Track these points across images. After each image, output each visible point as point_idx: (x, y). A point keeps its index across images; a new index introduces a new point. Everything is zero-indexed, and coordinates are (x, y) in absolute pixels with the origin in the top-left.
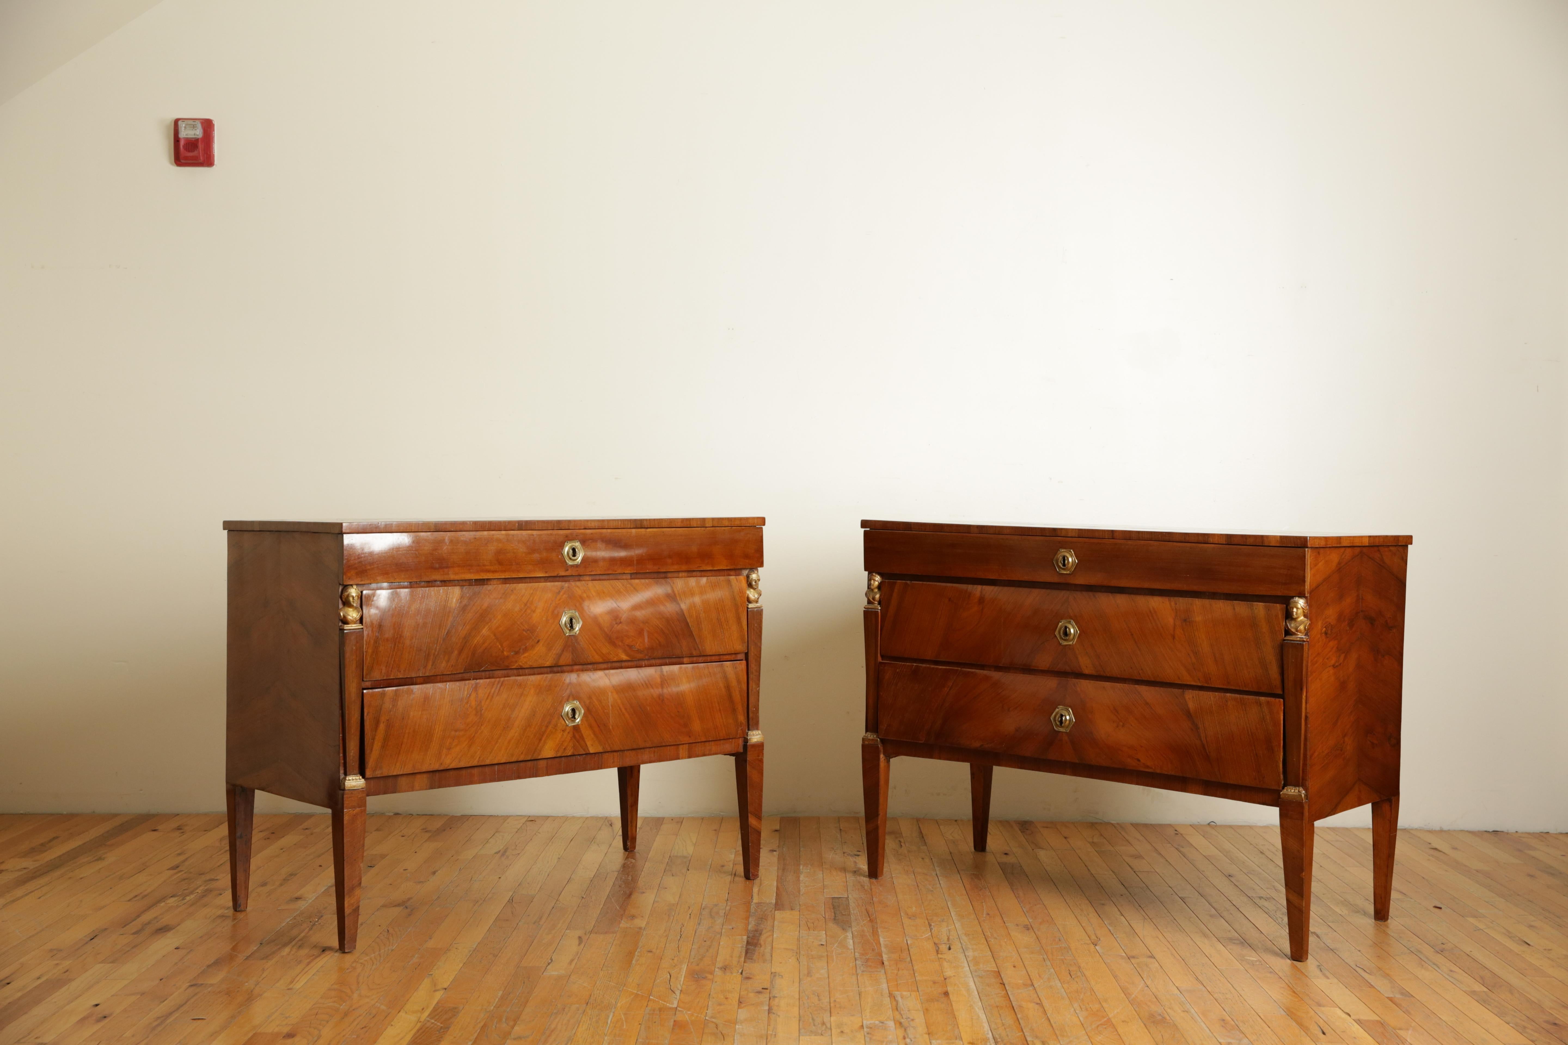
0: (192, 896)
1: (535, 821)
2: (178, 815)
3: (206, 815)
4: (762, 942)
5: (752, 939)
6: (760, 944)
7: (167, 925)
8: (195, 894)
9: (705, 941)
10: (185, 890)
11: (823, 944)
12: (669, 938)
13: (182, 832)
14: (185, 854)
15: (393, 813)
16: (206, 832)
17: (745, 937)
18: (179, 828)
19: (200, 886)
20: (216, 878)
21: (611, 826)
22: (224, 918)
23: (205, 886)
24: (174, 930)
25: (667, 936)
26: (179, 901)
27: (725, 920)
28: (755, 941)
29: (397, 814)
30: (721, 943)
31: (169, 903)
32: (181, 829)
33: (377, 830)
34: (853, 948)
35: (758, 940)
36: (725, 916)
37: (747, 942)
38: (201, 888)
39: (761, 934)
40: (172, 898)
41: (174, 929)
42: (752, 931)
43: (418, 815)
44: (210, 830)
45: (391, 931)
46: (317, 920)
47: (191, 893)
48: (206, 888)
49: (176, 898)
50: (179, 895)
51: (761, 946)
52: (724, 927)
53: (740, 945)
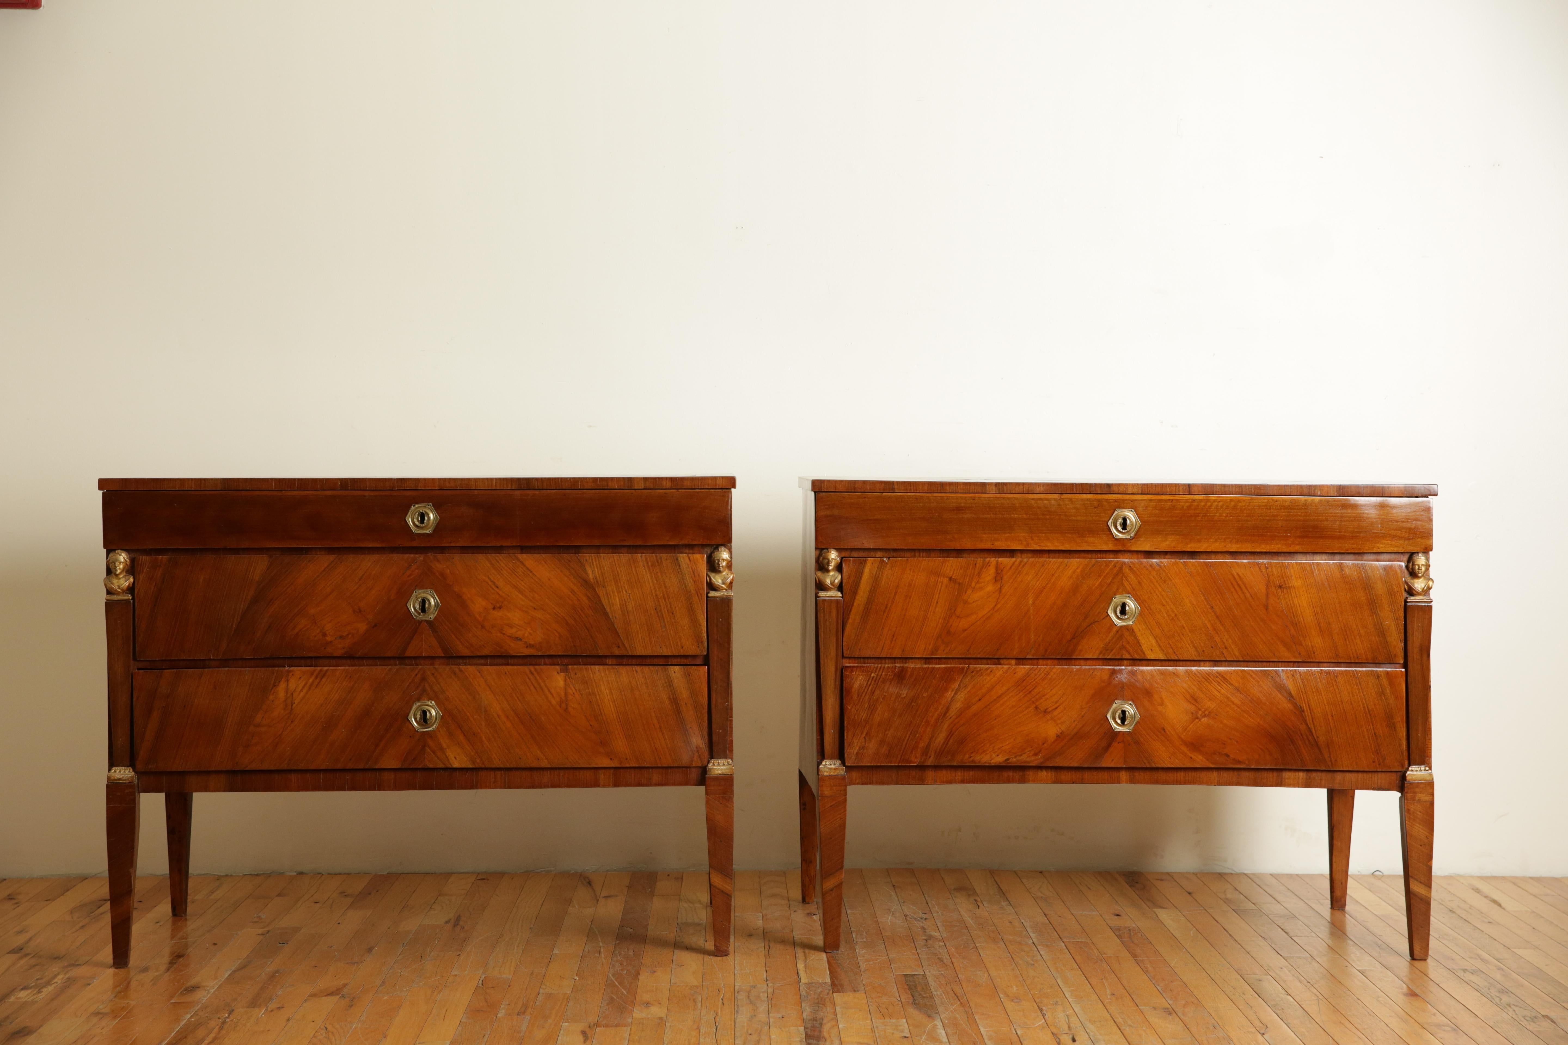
0: (50, 988)
1: (488, 880)
2: (5, 880)
3: (42, 879)
4: (825, 1034)
5: (811, 1030)
6: (824, 1037)
7: (25, 1028)
8: (55, 985)
9: (751, 1034)
10: (38, 979)
11: (907, 1036)
12: (701, 1031)
13: (17, 903)
14: (27, 932)
15: (295, 872)
16: (48, 902)
17: (802, 1029)
18: (10, 898)
19: (58, 974)
20: (77, 963)
21: (590, 885)
22: (101, 1016)
23: (65, 974)
24: (35, 1034)
25: (698, 1028)
26: (34, 995)
27: (770, 1006)
28: (816, 1033)
29: (301, 873)
30: (773, 1037)
31: (20, 998)
32: (13, 899)
33: (279, 895)
34: (947, 1041)
35: (820, 1032)
36: (769, 1001)
37: (806, 1034)
38: (60, 977)
39: (821, 1024)
40: (23, 991)
41: (35, 1031)
42: (810, 1020)
43: (329, 874)
44: (53, 900)
45: (330, 1028)
46: (227, 1015)
47: (48, 983)
48: (67, 976)
49: (29, 991)
50: (33, 986)
51: (826, 1040)
52: (771, 1015)
53: (798, 1039)
